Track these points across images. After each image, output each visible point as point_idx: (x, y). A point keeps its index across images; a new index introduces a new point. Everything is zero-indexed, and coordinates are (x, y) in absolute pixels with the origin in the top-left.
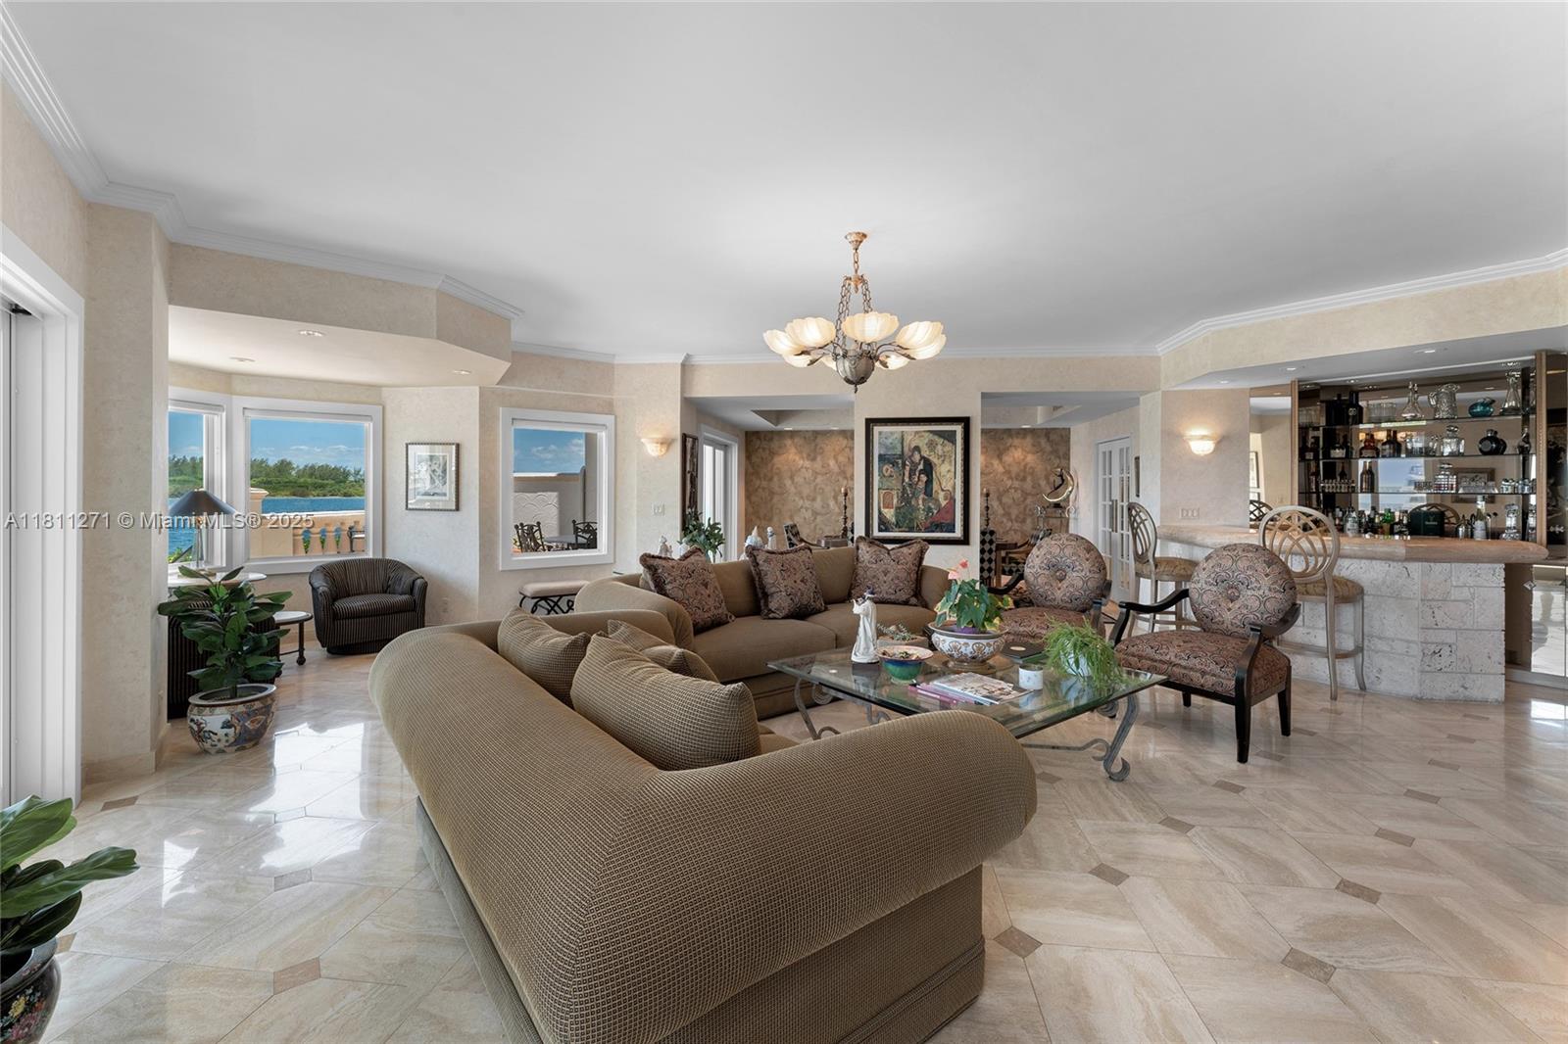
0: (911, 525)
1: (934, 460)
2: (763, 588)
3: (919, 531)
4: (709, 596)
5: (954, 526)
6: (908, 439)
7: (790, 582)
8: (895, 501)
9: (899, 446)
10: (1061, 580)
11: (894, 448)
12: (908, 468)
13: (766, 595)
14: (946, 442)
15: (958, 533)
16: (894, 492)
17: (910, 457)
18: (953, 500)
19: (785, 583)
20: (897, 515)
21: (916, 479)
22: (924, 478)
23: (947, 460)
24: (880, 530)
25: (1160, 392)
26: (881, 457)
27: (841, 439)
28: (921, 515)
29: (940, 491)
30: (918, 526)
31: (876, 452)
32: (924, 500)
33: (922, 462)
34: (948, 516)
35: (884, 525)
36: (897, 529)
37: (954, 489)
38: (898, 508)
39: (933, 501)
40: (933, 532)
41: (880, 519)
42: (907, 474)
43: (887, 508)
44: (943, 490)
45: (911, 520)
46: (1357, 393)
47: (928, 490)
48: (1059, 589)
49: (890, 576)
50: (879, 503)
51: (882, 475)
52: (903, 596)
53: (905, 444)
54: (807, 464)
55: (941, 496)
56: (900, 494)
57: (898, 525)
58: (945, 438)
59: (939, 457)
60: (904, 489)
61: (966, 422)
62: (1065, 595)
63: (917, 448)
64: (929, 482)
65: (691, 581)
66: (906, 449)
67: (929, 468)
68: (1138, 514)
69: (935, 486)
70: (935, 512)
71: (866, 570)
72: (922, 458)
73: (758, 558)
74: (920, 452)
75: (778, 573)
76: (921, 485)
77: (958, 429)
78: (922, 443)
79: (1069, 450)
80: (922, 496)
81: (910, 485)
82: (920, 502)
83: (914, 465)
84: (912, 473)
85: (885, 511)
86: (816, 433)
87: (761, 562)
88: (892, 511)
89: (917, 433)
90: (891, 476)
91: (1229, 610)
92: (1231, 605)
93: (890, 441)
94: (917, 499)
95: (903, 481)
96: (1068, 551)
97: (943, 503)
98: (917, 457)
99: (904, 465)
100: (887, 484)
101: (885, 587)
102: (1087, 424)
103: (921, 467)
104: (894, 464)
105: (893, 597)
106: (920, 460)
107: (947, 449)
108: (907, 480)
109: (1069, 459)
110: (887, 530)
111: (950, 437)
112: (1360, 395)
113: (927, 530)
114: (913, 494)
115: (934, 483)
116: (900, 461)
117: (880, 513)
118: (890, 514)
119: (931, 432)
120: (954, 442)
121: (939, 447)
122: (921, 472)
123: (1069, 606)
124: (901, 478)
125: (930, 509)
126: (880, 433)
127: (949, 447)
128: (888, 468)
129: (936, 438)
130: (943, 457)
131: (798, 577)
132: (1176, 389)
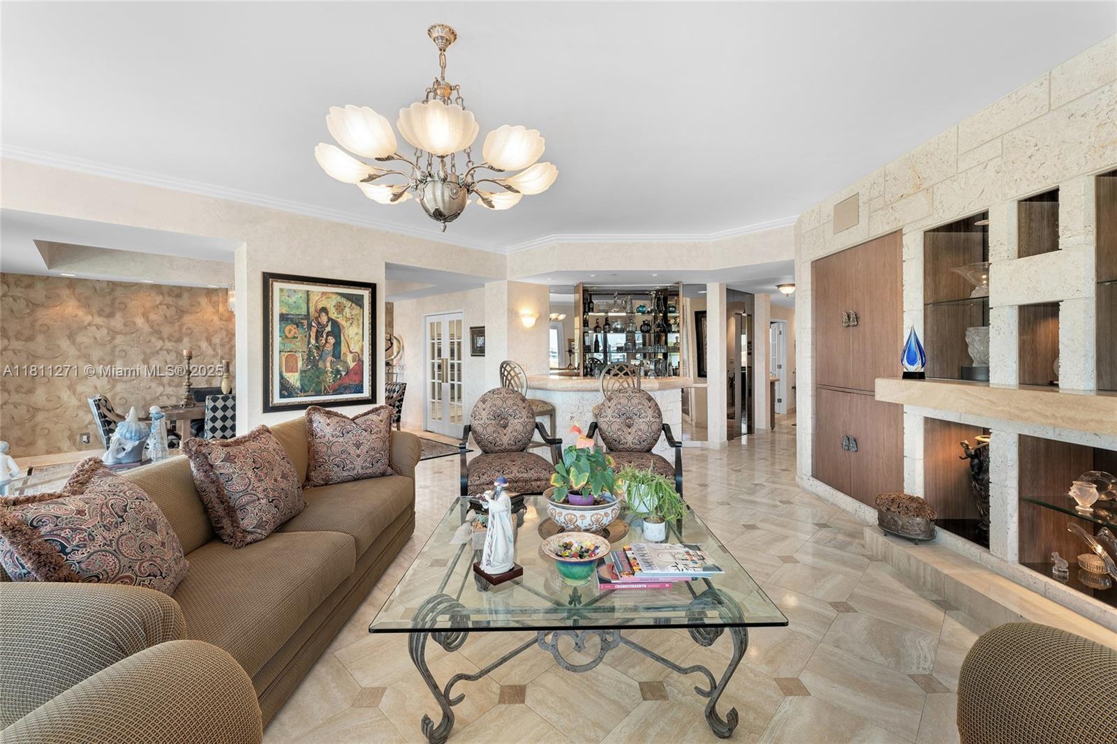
0: (318, 389)
1: (341, 321)
2: (223, 500)
3: (327, 394)
4: (163, 544)
5: (362, 387)
6: (314, 299)
7: (268, 483)
8: (300, 364)
9: (304, 306)
10: (505, 427)
11: (298, 308)
12: (314, 330)
13: (231, 511)
14: (353, 305)
15: (366, 394)
16: (299, 355)
17: (316, 318)
18: (361, 362)
19: (264, 485)
20: (302, 378)
21: (324, 341)
22: (332, 340)
23: (355, 323)
24: (282, 396)
25: (506, 282)
26: (283, 318)
27: (153, 295)
28: (330, 378)
29: (348, 353)
30: (325, 389)
31: (277, 310)
32: (332, 363)
33: (330, 324)
34: (357, 378)
35: (286, 390)
36: (302, 394)
37: (362, 351)
38: (302, 372)
39: (342, 363)
40: (342, 394)
41: (281, 383)
42: (313, 335)
43: (291, 371)
44: (351, 352)
45: (318, 384)
46: (591, 295)
47: (337, 354)
48: (505, 435)
49: (364, 448)
50: (280, 368)
51: (284, 337)
52: (380, 467)
53: (310, 305)
54: (99, 320)
55: (349, 359)
56: (306, 357)
57: (304, 390)
58: (353, 302)
59: (347, 319)
60: (310, 351)
61: (372, 287)
62: (510, 439)
63: (324, 310)
64: (337, 344)
65: (125, 528)
66: (312, 310)
67: (337, 331)
68: (512, 369)
69: (344, 348)
70: (344, 373)
71: (330, 445)
72: (330, 319)
73: (212, 458)
74: (327, 313)
75: (250, 474)
76: (329, 348)
77: (366, 293)
78: (330, 304)
79: (393, 319)
80: (330, 358)
81: (317, 348)
82: (328, 364)
83: (321, 327)
84: (319, 335)
85: (287, 375)
86: (113, 285)
87: (218, 463)
88: (297, 375)
89: (323, 293)
90: (294, 337)
91: (629, 433)
92: (629, 430)
93: (294, 299)
94: (324, 361)
95: (309, 342)
96: (510, 402)
97: (352, 365)
98: (324, 319)
99: (310, 326)
100: (290, 346)
101: (359, 463)
102: (414, 300)
103: (329, 329)
104: (298, 324)
105: (370, 471)
106: (328, 322)
107: (354, 312)
108: (313, 341)
109: (393, 327)
110: (290, 396)
111: (358, 301)
112: (592, 296)
113: (336, 392)
114: (321, 356)
115: (342, 345)
116: (305, 322)
117: (282, 377)
118: (294, 379)
119: (337, 293)
120: (361, 306)
121: (347, 310)
122: (328, 334)
123: (514, 448)
124: (307, 339)
125: (338, 372)
126: (282, 290)
127: (357, 310)
128: (291, 329)
129: (344, 301)
130: (351, 320)
131: (277, 473)
132: (519, 281)
